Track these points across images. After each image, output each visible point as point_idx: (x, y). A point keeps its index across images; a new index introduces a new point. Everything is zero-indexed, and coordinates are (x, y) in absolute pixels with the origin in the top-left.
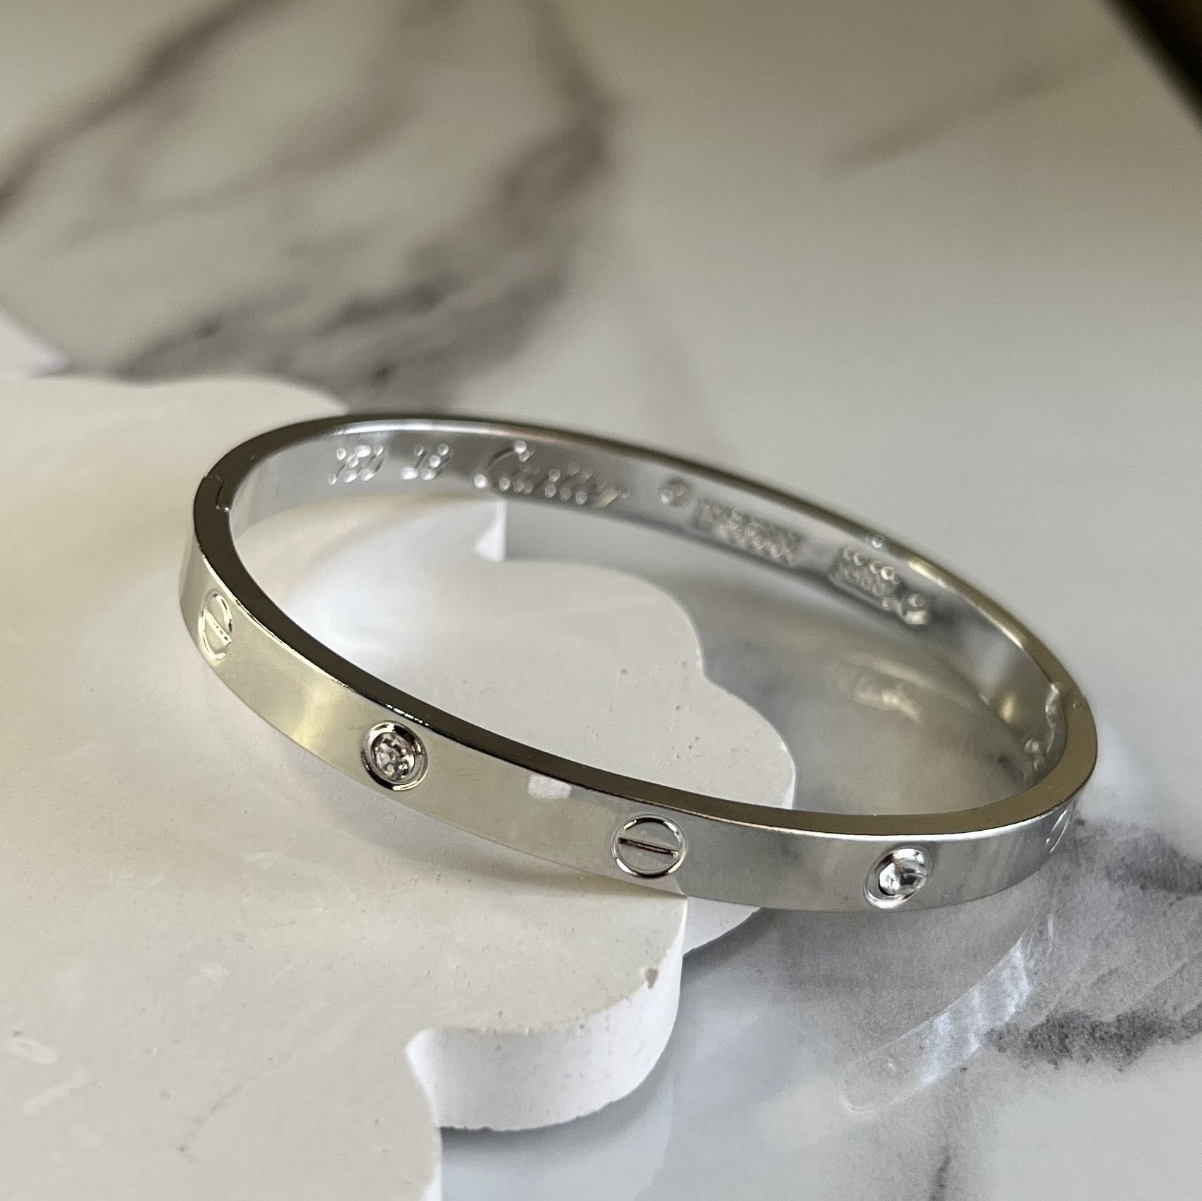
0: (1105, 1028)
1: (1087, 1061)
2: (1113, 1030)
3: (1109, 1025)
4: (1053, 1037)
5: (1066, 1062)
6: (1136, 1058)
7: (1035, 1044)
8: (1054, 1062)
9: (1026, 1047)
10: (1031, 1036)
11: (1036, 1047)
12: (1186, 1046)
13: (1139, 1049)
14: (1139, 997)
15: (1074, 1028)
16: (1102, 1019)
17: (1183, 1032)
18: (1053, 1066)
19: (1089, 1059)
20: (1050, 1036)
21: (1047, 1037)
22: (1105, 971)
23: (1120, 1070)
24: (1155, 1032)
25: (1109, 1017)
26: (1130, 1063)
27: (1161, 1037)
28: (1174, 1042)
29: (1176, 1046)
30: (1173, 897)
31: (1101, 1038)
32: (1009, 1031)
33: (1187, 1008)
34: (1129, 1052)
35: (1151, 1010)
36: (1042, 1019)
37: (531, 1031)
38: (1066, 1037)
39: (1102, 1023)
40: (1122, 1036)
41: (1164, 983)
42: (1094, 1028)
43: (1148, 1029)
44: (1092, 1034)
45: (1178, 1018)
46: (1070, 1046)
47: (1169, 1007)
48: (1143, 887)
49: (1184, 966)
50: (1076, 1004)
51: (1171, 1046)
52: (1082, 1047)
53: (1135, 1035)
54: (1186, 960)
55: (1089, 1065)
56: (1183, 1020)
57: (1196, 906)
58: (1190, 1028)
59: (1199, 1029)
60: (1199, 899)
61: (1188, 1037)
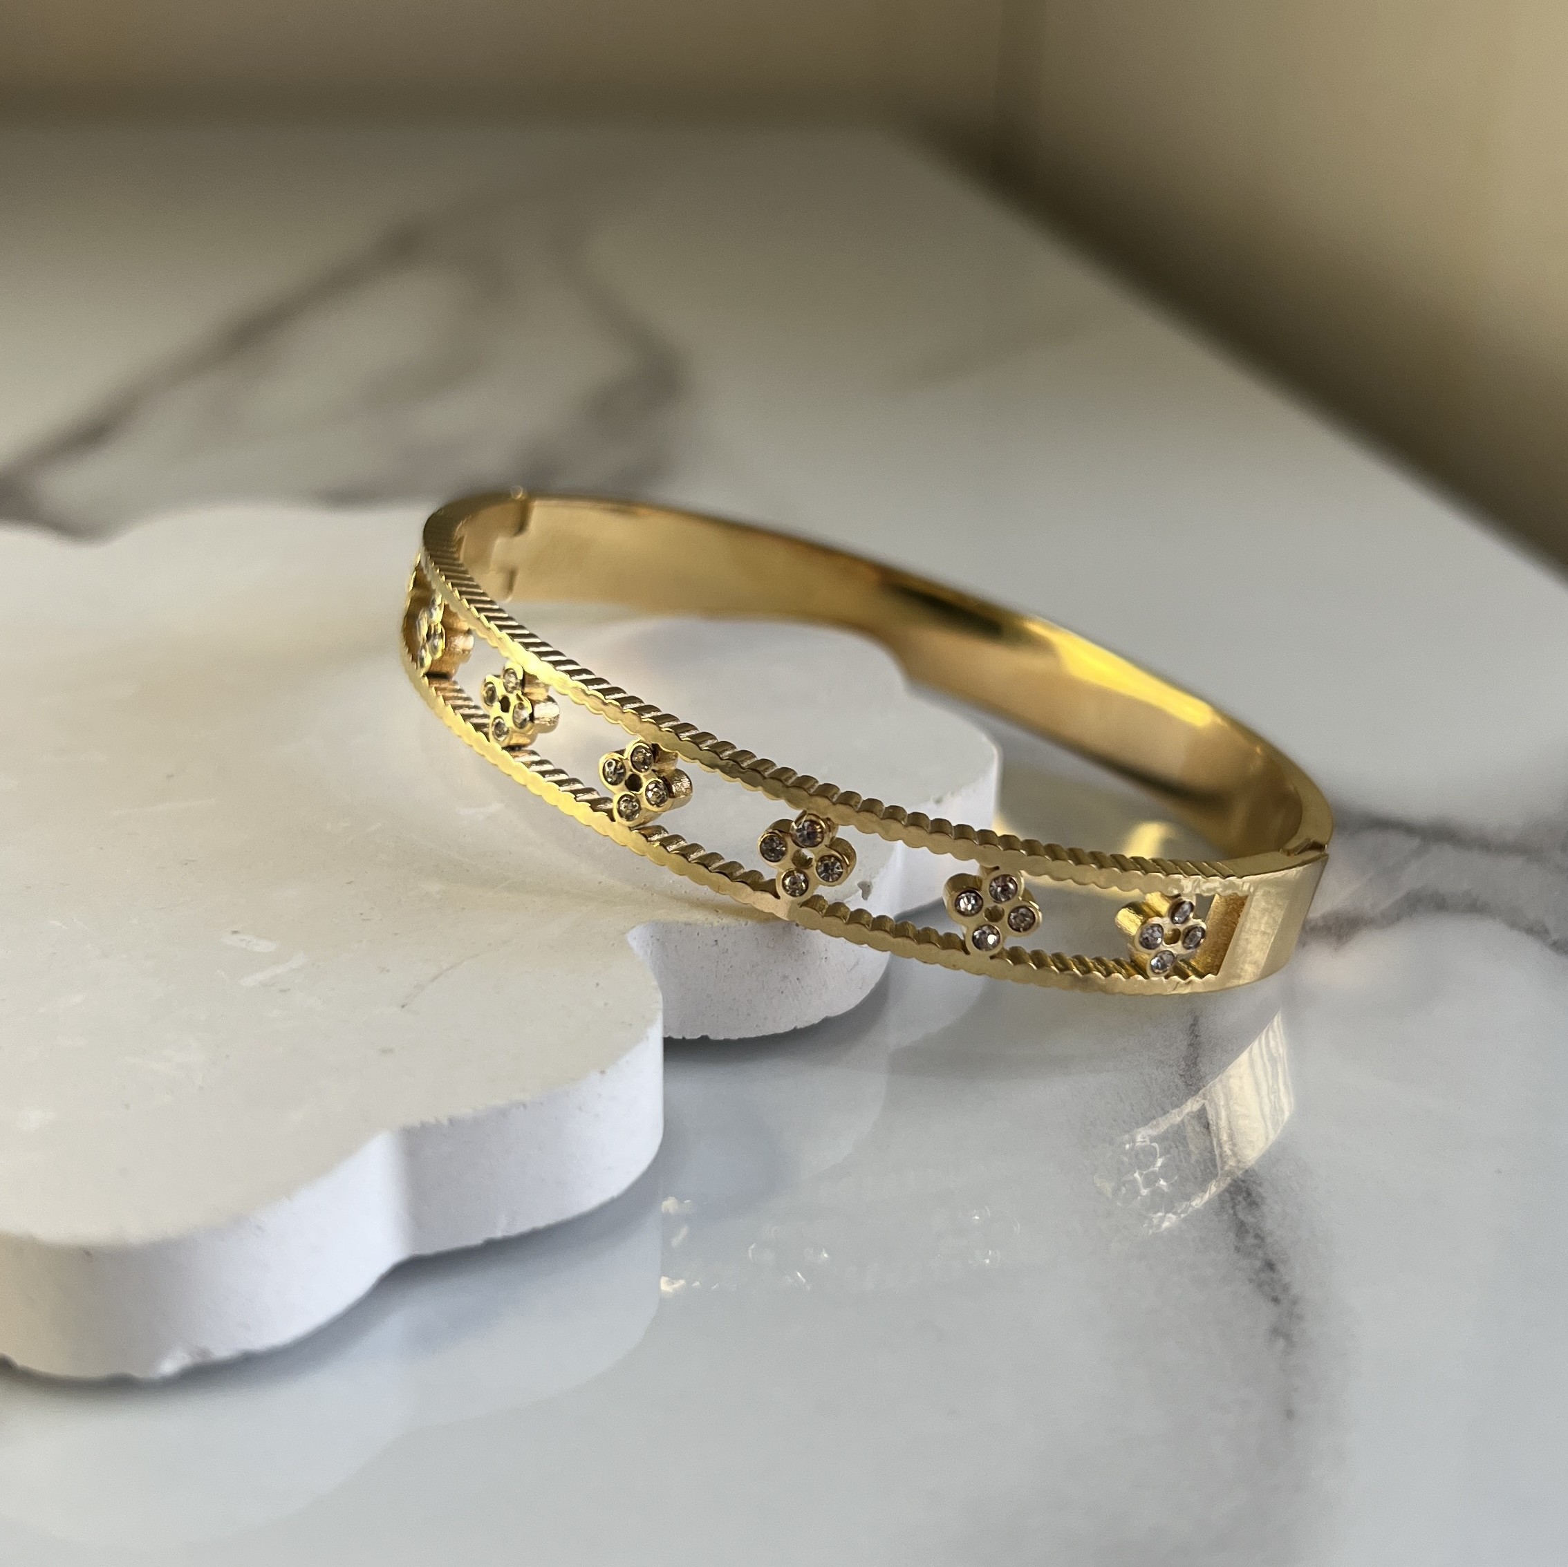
6: (1347, 941)
12: (1389, 931)
13: (1349, 934)
14: (1337, 903)
17: (1385, 922)
24: (1359, 923)
26: (1344, 944)
27: (1365, 926)
28: (1378, 928)
29: (1381, 932)
33: (1384, 907)
34: (1340, 939)
35: (1351, 909)
41: (1357, 891)
43: (1353, 922)
45: (1378, 914)
47: (1366, 908)
49: (1372, 880)
51: (1376, 932)
55: (1307, 948)
56: (1382, 914)
57: (1368, 840)
58: (1391, 919)
59: (1398, 918)
60: (1372, 835)
61: (1390, 924)
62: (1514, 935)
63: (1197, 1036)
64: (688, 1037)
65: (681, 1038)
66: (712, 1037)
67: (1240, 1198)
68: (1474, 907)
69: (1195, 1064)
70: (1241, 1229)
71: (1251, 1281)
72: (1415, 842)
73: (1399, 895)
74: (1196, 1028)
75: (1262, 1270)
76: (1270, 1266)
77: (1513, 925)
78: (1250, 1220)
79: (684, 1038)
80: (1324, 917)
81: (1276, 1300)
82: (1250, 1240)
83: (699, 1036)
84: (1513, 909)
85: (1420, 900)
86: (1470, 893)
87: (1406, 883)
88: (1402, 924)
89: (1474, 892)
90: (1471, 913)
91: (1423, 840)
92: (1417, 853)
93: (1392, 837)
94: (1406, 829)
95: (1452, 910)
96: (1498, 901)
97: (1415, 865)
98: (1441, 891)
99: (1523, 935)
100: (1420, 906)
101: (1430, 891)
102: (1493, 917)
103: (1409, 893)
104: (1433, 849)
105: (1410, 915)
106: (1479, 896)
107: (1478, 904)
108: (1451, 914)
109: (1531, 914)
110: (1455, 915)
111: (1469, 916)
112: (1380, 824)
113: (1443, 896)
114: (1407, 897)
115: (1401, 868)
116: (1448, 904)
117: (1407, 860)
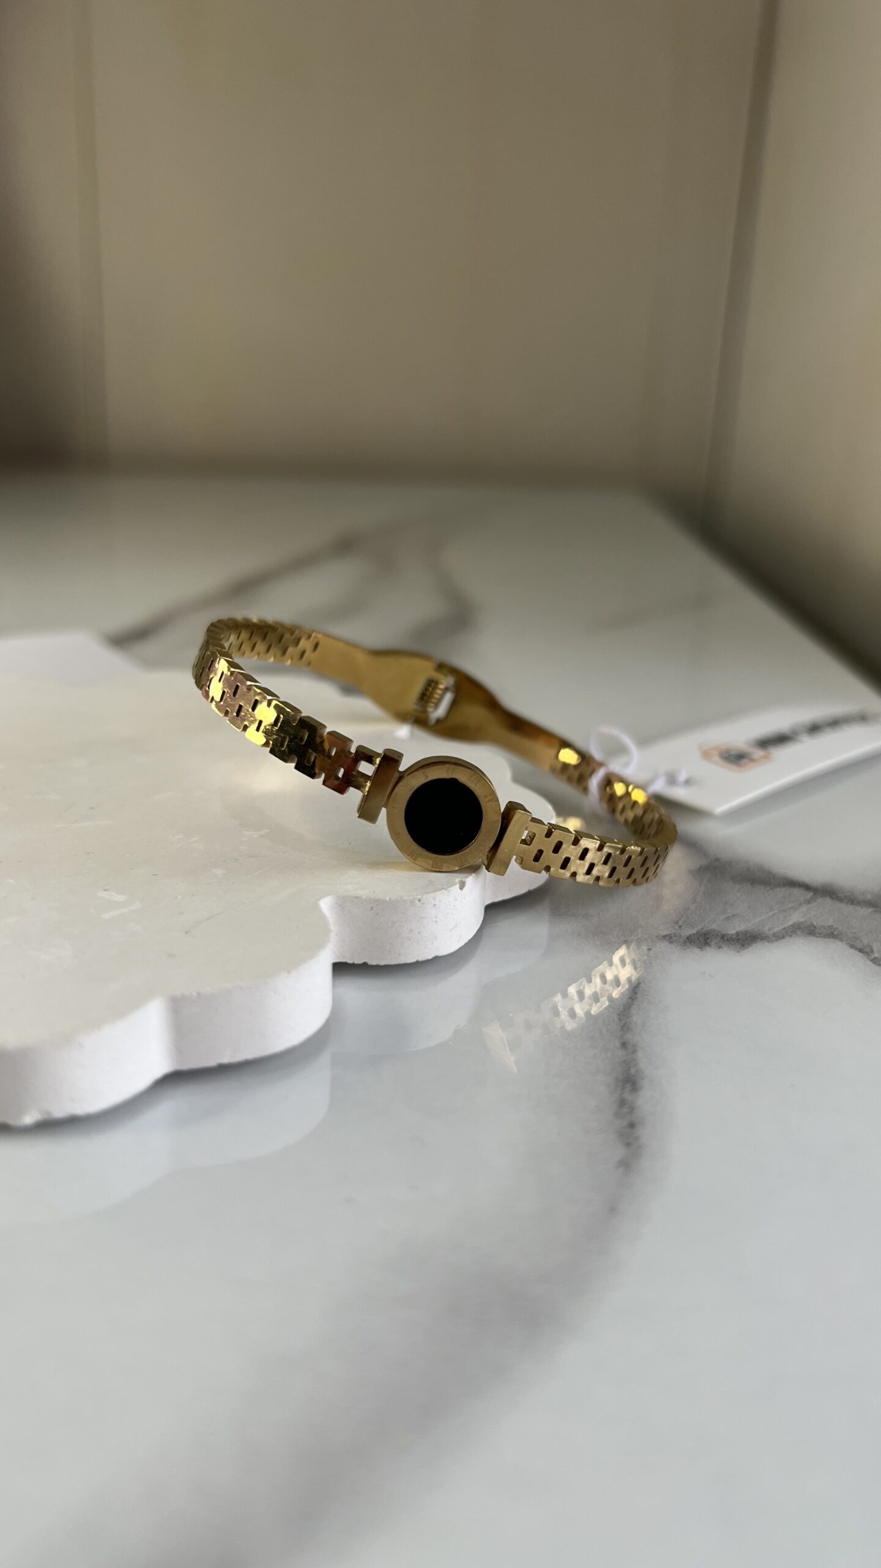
2: (734, 937)
3: (732, 935)
4: (700, 939)
5: (707, 948)
6: (747, 948)
7: (690, 940)
8: (701, 948)
9: (685, 942)
10: (688, 938)
11: (691, 942)
12: (776, 944)
13: (749, 944)
14: (748, 925)
15: (712, 935)
17: (774, 938)
18: (699, 949)
19: (720, 947)
20: (698, 939)
22: (731, 914)
23: (738, 952)
24: (758, 938)
25: (734, 932)
26: (744, 949)
27: (762, 940)
28: (768, 942)
29: (770, 944)
30: (769, 888)
31: (727, 940)
32: (675, 936)
33: (776, 930)
34: (743, 946)
35: (756, 930)
36: (694, 931)
37: (390, 899)
38: (708, 939)
39: (728, 934)
40: (739, 939)
41: (764, 920)
42: (723, 936)
43: (754, 937)
45: (771, 933)
46: (709, 942)
47: (767, 928)
48: (751, 884)
49: (774, 914)
50: (714, 926)
51: (766, 944)
52: (717, 943)
53: (746, 939)
54: (776, 911)
55: (721, 949)
56: (774, 934)
57: (781, 892)
58: (778, 937)
59: (783, 937)
60: (784, 889)
61: (777, 940)
62: (852, 951)
63: (636, 993)
65: (352, 962)
66: (369, 963)
67: (628, 1085)
68: (832, 934)
69: (629, 1008)
70: (622, 1103)
71: (618, 1132)
72: (810, 895)
73: (788, 924)
74: (637, 989)
75: (626, 1127)
76: (632, 1125)
77: (852, 946)
78: (629, 1097)
79: (354, 963)
80: (737, 933)
81: (628, 1145)
82: (625, 1110)
83: (362, 962)
84: (855, 937)
85: (800, 928)
86: (832, 926)
87: (796, 917)
88: (784, 941)
89: (835, 926)
90: (829, 938)
91: (814, 894)
92: (808, 902)
93: (796, 891)
94: (807, 887)
95: (818, 935)
96: (849, 933)
97: (804, 908)
98: (815, 924)
99: (857, 952)
100: (798, 932)
101: (808, 923)
102: (842, 941)
103: (795, 924)
104: (819, 900)
105: (791, 936)
106: (837, 929)
107: (835, 933)
108: (817, 937)
109: (865, 941)
110: (818, 938)
111: (827, 940)
112: (791, 883)
113: (815, 927)
114: (793, 926)
115: (795, 909)
116: (816, 931)
117: (800, 905)
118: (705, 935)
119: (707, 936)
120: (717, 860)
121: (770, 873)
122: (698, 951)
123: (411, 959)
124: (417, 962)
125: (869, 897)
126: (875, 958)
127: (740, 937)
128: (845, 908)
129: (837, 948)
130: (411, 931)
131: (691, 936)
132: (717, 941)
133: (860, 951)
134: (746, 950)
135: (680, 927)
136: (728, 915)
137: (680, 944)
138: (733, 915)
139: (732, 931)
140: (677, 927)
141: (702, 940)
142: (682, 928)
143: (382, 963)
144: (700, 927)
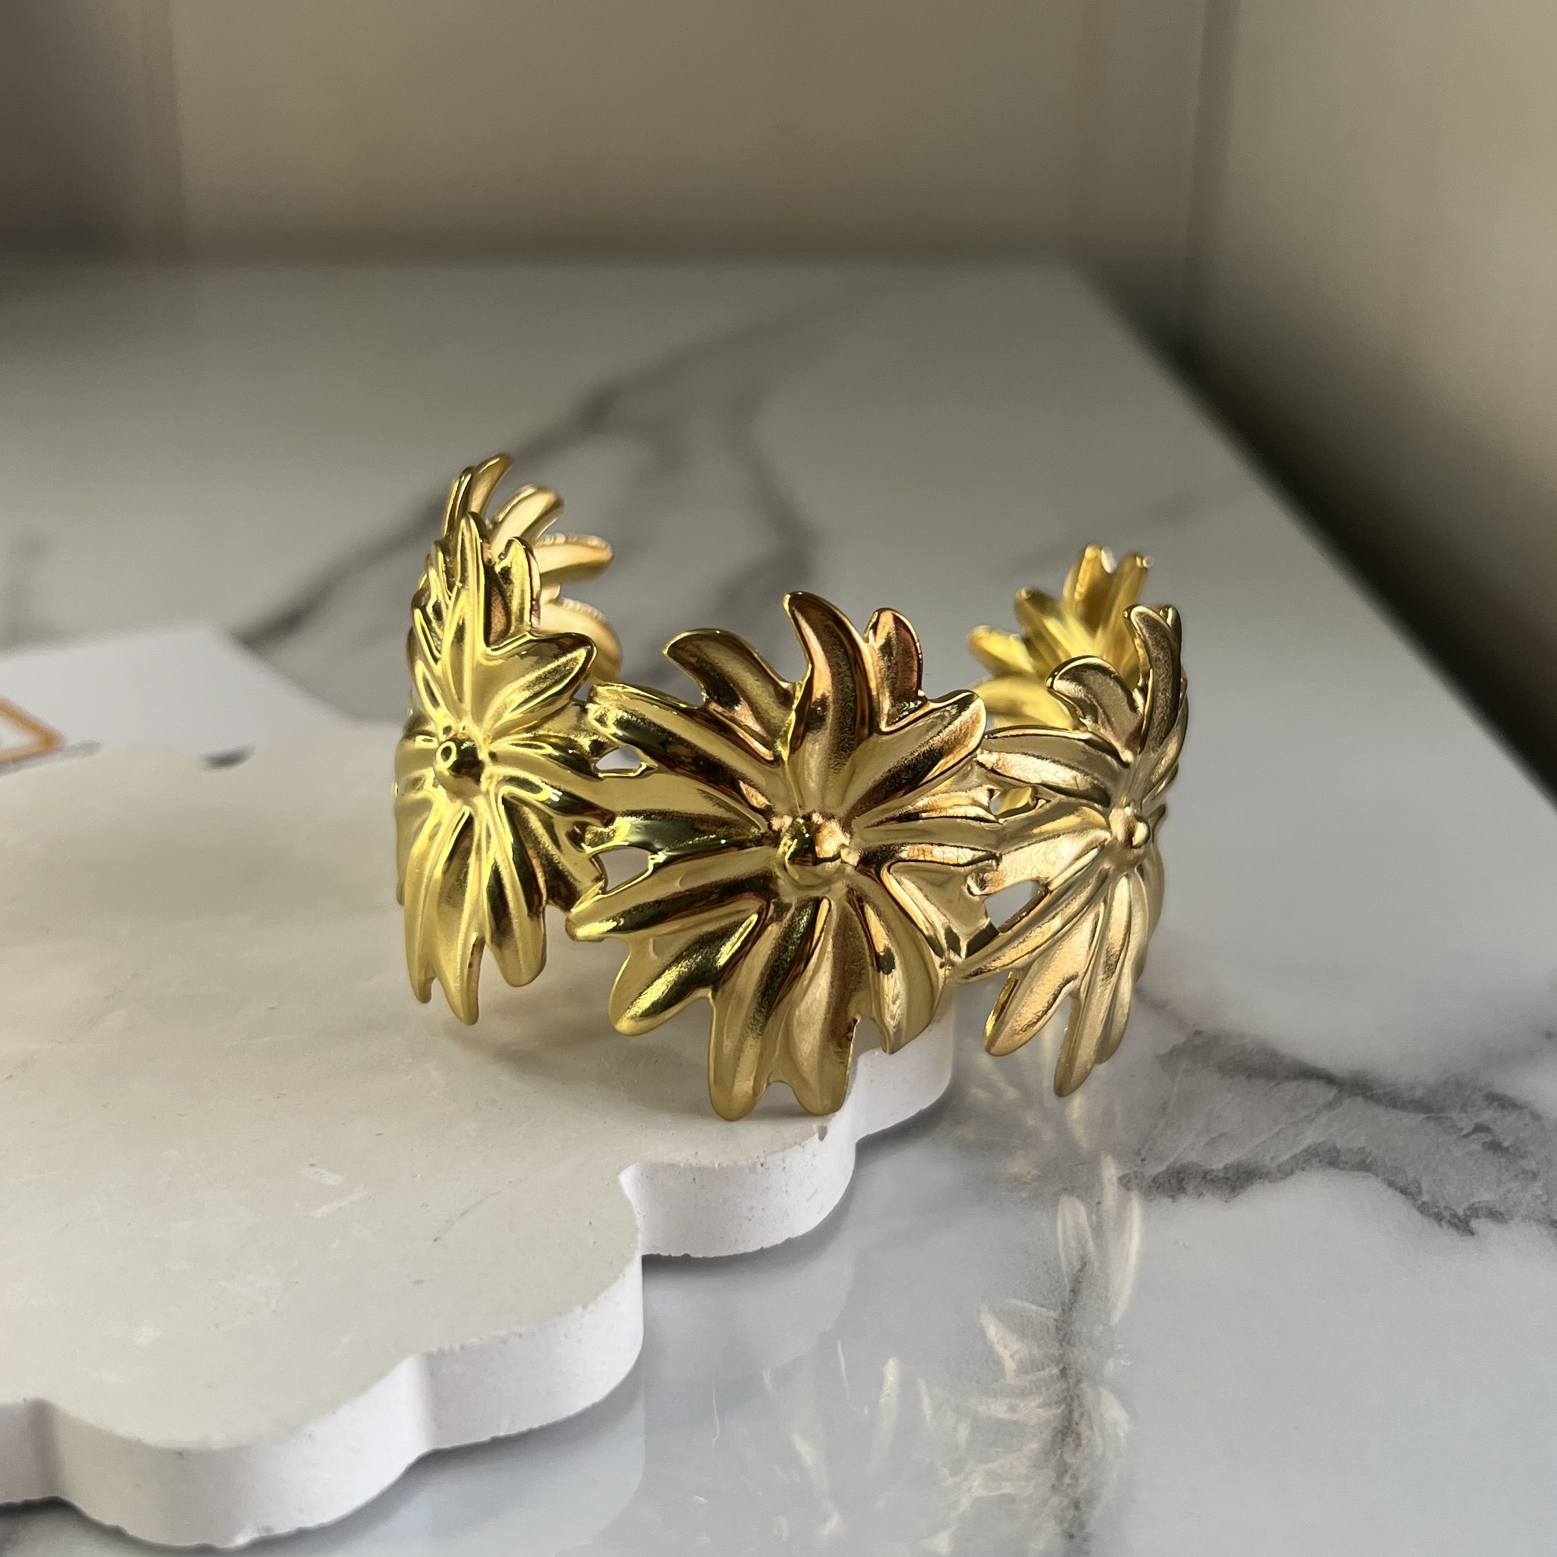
0: (1215, 1173)
1: (1200, 1196)
2: (1221, 1175)
3: (1218, 1171)
4: (1172, 1181)
5: (1182, 1196)
6: (1239, 1193)
7: (1157, 1185)
8: (1173, 1197)
9: (1150, 1187)
10: (1154, 1180)
11: (1158, 1187)
12: (1281, 1184)
13: (1242, 1187)
14: (1242, 1153)
15: (1190, 1175)
16: (1213, 1167)
17: (1279, 1175)
18: (1171, 1200)
19: (1201, 1195)
20: (1169, 1180)
21: (1167, 1180)
22: (1217, 1135)
23: (1226, 1202)
24: (1255, 1175)
25: (1220, 1167)
26: (1235, 1197)
27: (1260, 1178)
28: (1270, 1182)
29: (1273, 1185)
30: (1272, 1084)
31: (1211, 1180)
32: (1138, 1178)
33: (1282, 1159)
34: (1234, 1191)
35: (1252, 1161)
36: (1163, 1168)
38: (1183, 1179)
39: (1212, 1171)
40: (1228, 1179)
41: (1264, 1143)
42: (1206, 1174)
43: (1250, 1174)
44: (1204, 1177)
45: (1275, 1165)
46: (1185, 1186)
47: (1267, 1158)
48: (1249, 1076)
49: (1279, 1133)
50: (1192, 1157)
51: (1266, 1186)
52: (1196, 1188)
53: (1239, 1178)
54: (1283, 1126)
55: (1201, 1198)
56: (1279, 1167)
57: (1291, 1089)
58: (1284, 1172)
59: (1292, 1172)
60: (1294, 1084)
61: (1282, 1178)
62: (1391, 1192)
63: (1079, 1282)
64: (673, 1255)
65: (667, 1255)
66: (693, 1255)
67: (1069, 1440)
68: (1363, 1165)
70: (1062, 1469)
71: (1056, 1517)
72: (1332, 1093)
73: (1299, 1149)
75: (1068, 1508)
76: (1078, 1505)
77: (1391, 1184)
78: (1072, 1461)
79: (670, 1255)
80: (1226, 1168)
81: (1072, 1537)
82: (1067, 1480)
83: (682, 1254)
84: (1396, 1168)
85: (1316, 1155)
86: (1364, 1148)
87: (1311, 1136)
88: (1294, 1178)
89: (1367, 1150)
90: (1359, 1170)
91: (1340, 1092)
92: (1330, 1106)
93: (1313, 1087)
94: (1329, 1079)
95: (1342, 1166)
96: (1387, 1159)
97: (1322, 1119)
98: (1339, 1145)
99: (1398, 1194)
100: (1315, 1161)
101: (1330, 1144)
102: (1376, 1174)
103: (1310, 1147)
104: (1347, 1101)
105: (1303, 1169)
106: (1370, 1154)
107: (1368, 1161)
108: (1342, 1169)
109: (1411, 1174)
110: (1343, 1172)
111: (1356, 1174)
112: (1308, 1073)
113: (1339, 1152)
114: (1306, 1151)
115: (1310, 1119)
116: (1342, 1158)
117: (1318, 1112)
118: (1179, 1173)
119: (1181, 1176)
120: (1198, 1033)
121: (1275, 1054)
122: (1166, 1201)
123: (753, 1247)
124: (762, 1251)
125: (1419, 1093)
126: (1424, 1203)
127: (1229, 1175)
128: (1384, 1116)
129: (1370, 1189)
130: (752, 1208)
131: (1158, 1175)
132: (1196, 1184)
133: (1404, 1191)
134: (1237, 1199)
135: (1143, 1160)
136: (1213, 1136)
137: (1143, 1190)
138: (1221, 1136)
139: (1218, 1165)
140: (1139, 1162)
141: (1174, 1181)
142: (1146, 1162)
143: (712, 1255)
144: (1171, 1159)
